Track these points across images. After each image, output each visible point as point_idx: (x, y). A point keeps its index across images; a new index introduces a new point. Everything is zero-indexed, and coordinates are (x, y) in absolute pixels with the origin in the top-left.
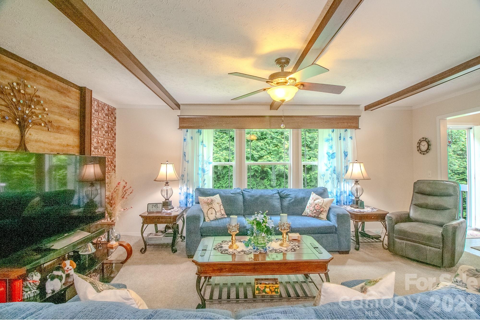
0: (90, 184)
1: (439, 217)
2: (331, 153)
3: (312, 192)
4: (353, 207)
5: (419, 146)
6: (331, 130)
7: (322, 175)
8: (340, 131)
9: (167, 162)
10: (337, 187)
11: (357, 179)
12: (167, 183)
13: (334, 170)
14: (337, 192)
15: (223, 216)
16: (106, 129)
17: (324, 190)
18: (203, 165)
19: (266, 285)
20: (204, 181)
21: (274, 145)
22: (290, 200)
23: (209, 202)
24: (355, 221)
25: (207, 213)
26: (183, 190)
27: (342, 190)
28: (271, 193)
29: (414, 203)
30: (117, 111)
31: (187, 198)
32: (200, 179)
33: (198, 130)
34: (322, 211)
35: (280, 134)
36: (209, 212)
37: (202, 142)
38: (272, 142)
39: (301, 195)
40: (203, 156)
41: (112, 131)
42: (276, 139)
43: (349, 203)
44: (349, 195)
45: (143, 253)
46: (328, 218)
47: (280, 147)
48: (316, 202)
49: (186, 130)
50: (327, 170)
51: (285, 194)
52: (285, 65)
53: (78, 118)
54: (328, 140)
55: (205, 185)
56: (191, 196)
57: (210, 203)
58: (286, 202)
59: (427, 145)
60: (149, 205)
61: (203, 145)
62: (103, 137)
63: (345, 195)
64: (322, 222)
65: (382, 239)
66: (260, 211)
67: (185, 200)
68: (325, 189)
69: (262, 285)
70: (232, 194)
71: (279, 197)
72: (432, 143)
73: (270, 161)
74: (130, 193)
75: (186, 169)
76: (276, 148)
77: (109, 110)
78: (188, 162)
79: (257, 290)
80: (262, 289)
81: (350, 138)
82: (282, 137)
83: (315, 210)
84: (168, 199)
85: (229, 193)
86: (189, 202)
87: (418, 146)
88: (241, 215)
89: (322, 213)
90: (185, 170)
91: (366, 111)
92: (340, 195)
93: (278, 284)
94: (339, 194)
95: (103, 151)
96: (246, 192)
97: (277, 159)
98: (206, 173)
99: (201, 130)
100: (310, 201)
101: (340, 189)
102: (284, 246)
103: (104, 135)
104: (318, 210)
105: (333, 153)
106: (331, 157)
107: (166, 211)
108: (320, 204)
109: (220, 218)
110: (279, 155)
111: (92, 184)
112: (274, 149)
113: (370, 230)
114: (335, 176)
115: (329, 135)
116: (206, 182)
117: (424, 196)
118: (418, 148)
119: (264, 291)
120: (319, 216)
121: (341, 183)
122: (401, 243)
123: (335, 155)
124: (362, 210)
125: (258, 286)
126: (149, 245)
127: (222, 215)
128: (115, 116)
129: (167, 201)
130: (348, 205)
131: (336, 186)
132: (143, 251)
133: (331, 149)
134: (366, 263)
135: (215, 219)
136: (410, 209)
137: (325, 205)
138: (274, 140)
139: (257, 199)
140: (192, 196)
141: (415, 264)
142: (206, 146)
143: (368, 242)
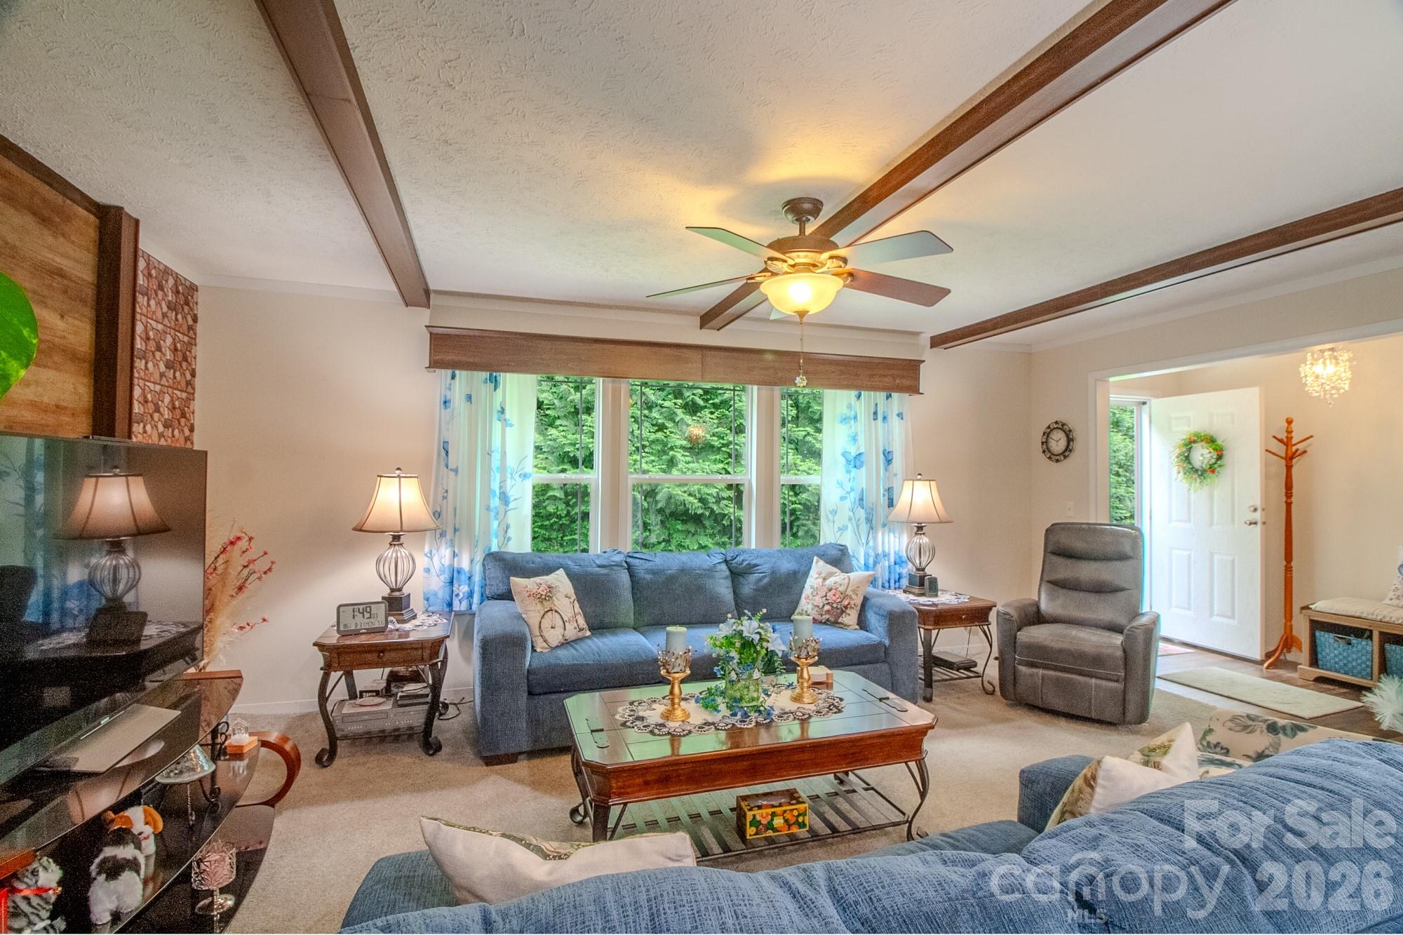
0: (106, 547)
1: (1106, 611)
2: (853, 454)
3: (815, 558)
4: (910, 593)
5: (1046, 442)
6: (853, 393)
7: (831, 512)
8: (875, 398)
9: (399, 471)
10: (867, 543)
11: (920, 521)
12: (396, 538)
13: (861, 499)
14: (867, 555)
15: (580, 634)
16: (169, 356)
17: (841, 550)
18: (503, 482)
19: (773, 810)
20: (506, 532)
21: (653, 425)
22: (760, 580)
23: (544, 593)
24: (925, 629)
25: (540, 627)
26: (436, 559)
27: (880, 551)
28: (709, 563)
29: (1046, 578)
30: (200, 297)
31: (452, 583)
32: (495, 524)
33: (491, 375)
34: (846, 607)
35: (670, 394)
36: (546, 623)
37: (503, 411)
38: (647, 417)
39: (786, 566)
40: (505, 453)
41: (184, 364)
42: (659, 408)
43: (895, 583)
44: (895, 564)
45: (325, 767)
46: (862, 624)
47: (671, 433)
48: (830, 581)
49: (449, 372)
50: (842, 498)
51: (745, 563)
52: (809, 217)
53: (89, 312)
54: (845, 419)
55: (508, 541)
56: (464, 577)
57: (545, 597)
58: (747, 588)
59: (1065, 439)
60: (341, 609)
61: (505, 420)
62: (159, 384)
63: (887, 564)
64: (848, 636)
65: (979, 669)
66: (746, 611)
67: (447, 590)
68: (843, 548)
69: (764, 811)
70: (599, 566)
71: (728, 573)
72: (1077, 434)
73: (645, 472)
74: (265, 573)
75: (450, 495)
76: (660, 435)
77: (178, 292)
78: (456, 471)
79: (751, 826)
80: (764, 822)
81: (898, 415)
82: (675, 404)
83: (828, 604)
84: (400, 590)
85: (591, 566)
86: (457, 595)
87: (1044, 440)
88: (628, 627)
89: (848, 611)
90: (445, 498)
91: (934, 349)
92: (875, 563)
93: (804, 803)
94: (871, 561)
95: (160, 431)
96: (638, 560)
97: (663, 467)
98: (512, 505)
99: (498, 374)
100: (812, 581)
101: (875, 549)
102: (806, 700)
103: (162, 375)
104: (835, 605)
105: (860, 454)
106: (852, 463)
107: (398, 626)
108: (841, 589)
109: (574, 638)
110: (668, 454)
111: (116, 547)
112: (653, 437)
113: (948, 649)
114: (862, 514)
115: (850, 407)
116: (511, 533)
117: (1069, 562)
118: (1045, 446)
119: (770, 826)
120: (840, 620)
121: (876, 532)
122: (1031, 675)
123: (863, 458)
124: (935, 600)
125: (754, 816)
126: (345, 737)
127: (581, 630)
128: (196, 312)
129: (397, 594)
130: (893, 588)
131: (864, 541)
132: (326, 758)
133: (853, 442)
134: (961, 731)
135: (563, 644)
136: (1039, 592)
137: (853, 591)
138: (653, 410)
139: (672, 579)
140: (469, 578)
141: (1063, 722)
142: (511, 425)
143: (951, 680)
